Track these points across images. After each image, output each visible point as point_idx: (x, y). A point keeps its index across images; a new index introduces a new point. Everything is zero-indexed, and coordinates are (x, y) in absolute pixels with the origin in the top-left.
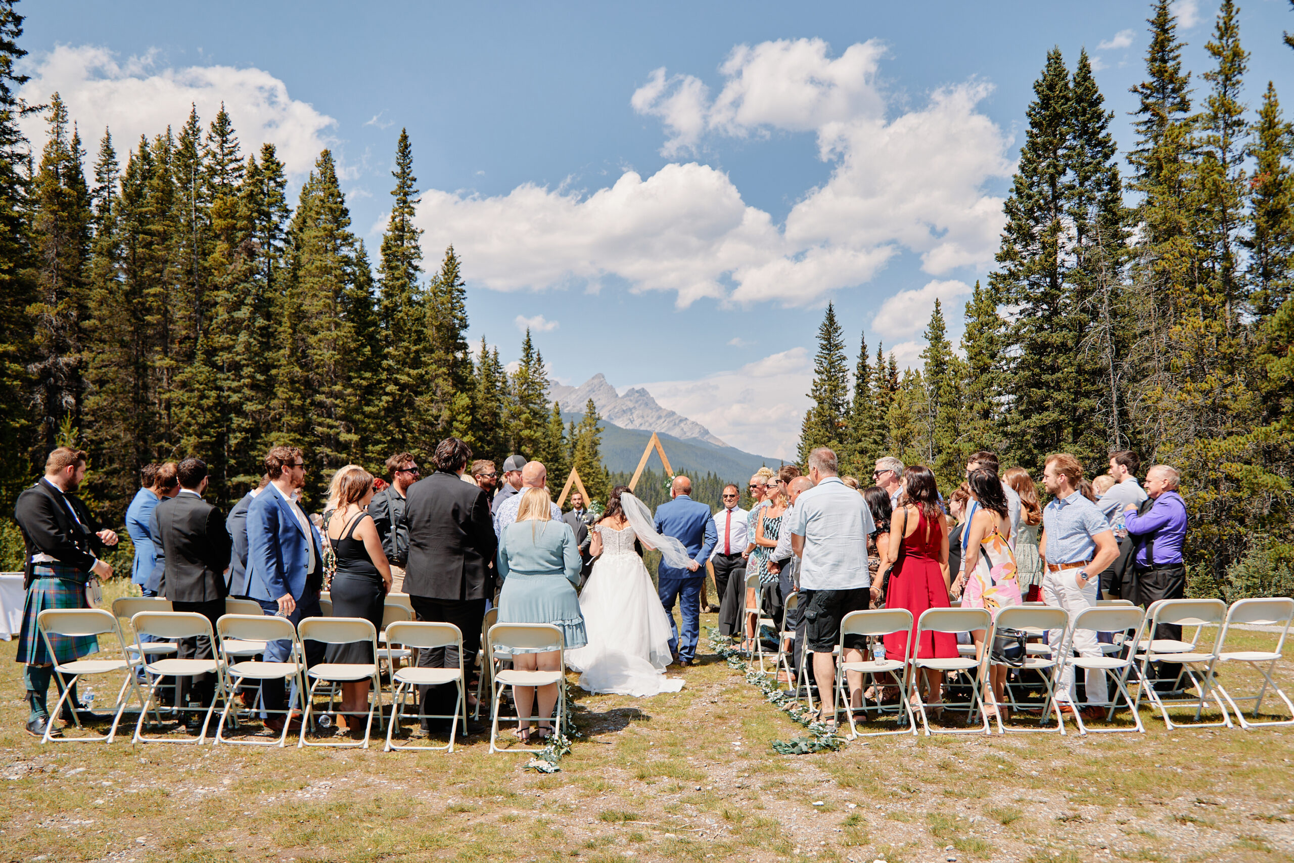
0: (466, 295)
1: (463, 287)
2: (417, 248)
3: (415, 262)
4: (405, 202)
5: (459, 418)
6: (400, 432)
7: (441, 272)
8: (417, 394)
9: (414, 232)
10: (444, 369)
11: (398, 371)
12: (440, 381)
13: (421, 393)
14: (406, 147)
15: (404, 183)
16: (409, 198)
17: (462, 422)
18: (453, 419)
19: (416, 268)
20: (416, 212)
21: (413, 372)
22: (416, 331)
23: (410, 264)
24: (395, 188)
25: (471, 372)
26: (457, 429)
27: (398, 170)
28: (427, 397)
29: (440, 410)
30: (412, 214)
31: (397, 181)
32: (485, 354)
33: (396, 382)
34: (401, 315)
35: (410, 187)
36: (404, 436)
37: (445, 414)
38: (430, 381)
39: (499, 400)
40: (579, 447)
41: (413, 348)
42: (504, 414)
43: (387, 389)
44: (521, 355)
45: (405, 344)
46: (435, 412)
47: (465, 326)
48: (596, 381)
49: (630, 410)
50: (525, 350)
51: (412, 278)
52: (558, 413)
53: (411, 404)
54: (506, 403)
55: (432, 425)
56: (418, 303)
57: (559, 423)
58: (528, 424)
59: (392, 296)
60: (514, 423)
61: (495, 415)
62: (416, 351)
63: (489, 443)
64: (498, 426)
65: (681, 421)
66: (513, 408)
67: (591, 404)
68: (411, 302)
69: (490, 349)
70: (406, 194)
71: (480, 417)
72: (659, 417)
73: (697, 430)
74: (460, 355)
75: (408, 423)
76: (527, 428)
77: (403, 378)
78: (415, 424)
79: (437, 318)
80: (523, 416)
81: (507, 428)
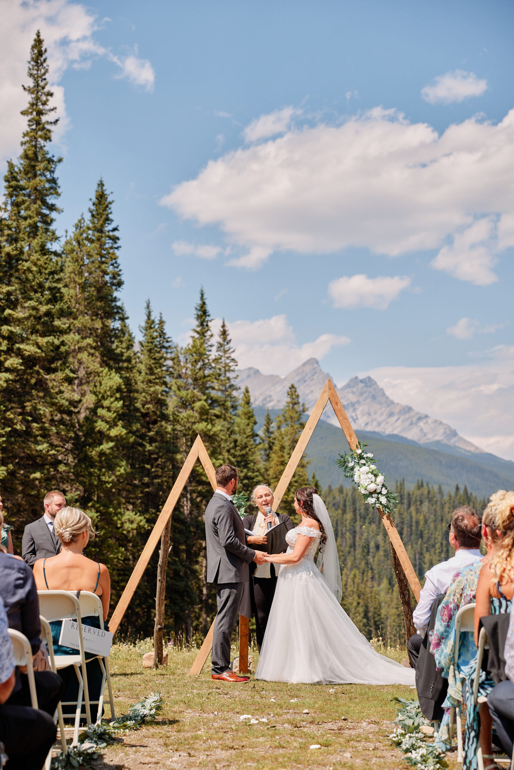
0: (119, 243)
1: (116, 233)
2: (53, 181)
3: (50, 200)
4: (38, 123)
5: (106, 403)
6: (24, 421)
7: (88, 217)
8: (50, 371)
9: (50, 161)
10: (90, 341)
11: (23, 340)
12: (84, 356)
13: (55, 370)
14: (40, 54)
15: (38, 99)
16: (44, 119)
17: (109, 409)
18: (98, 405)
19: (52, 208)
20: (53, 136)
21: (43, 341)
22: (50, 289)
23: (44, 203)
24: (26, 106)
25: (130, 346)
26: (103, 419)
27: (30, 83)
28: (60, 375)
29: (83, 395)
30: (47, 138)
31: (29, 98)
32: (150, 324)
33: (19, 353)
34: (27, 264)
35: (44, 103)
36: (28, 427)
37: (90, 400)
38: (67, 353)
39: (165, 383)
40: (276, 448)
41: (43, 309)
42: (172, 402)
43: (7, 364)
44: (195, 323)
45: (32, 303)
46: (76, 397)
47: (120, 284)
48: (308, 368)
49: (353, 404)
50: (199, 317)
51: (47, 222)
52: (248, 403)
53: (41, 385)
54: (174, 388)
55: (70, 413)
56: (55, 254)
57: (249, 416)
58: (204, 414)
59: (16, 240)
60: (184, 414)
61: (161, 403)
62: (48, 314)
63: (152, 440)
64: (164, 417)
65: (420, 419)
66: (183, 393)
67: (293, 391)
68: (44, 251)
69: (155, 316)
70: (40, 113)
71: (138, 405)
72: (391, 415)
73: (441, 431)
74: (117, 324)
75: (35, 409)
76: (202, 420)
77: (29, 349)
78: (44, 410)
79: (81, 273)
80: (198, 405)
81: (176, 421)
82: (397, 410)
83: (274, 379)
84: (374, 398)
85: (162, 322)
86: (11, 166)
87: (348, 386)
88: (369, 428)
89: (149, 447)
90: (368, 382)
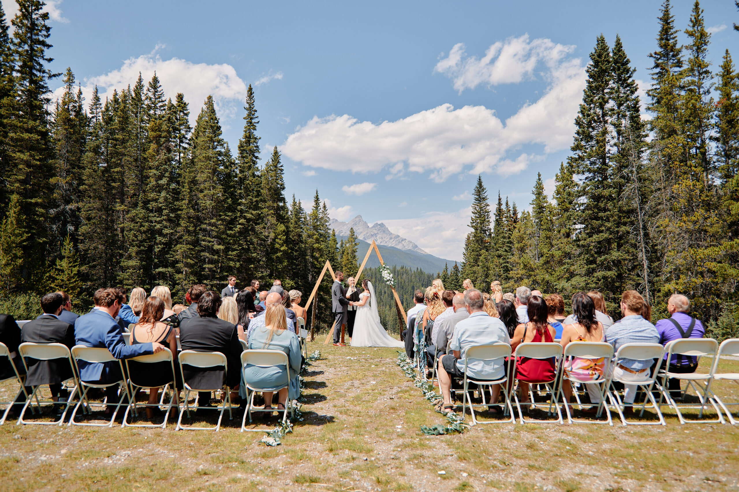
0: (284, 172)
1: (282, 168)
2: (257, 147)
3: (256, 154)
4: (251, 123)
5: (279, 237)
6: (247, 244)
7: (271, 160)
8: (257, 224)
9: (256, 138)
10: (272, 211)
11: (246, 212)
12: (269, 217)
13: (259, 224)
14: (251, 94)
15: (250, 113)
16: (253, 121)
17: (280, 239)
18: (276, 237)
19: (257, 158)
20: (257, 128)
21: (254, 212)
22: (256, 191)
23: (254, 155)
24: (245, 115)
25: (287, 213)
26: (278, 243)
27: (247, 106)
28: (261, 226)
29: (269, 233)
30: (255, 129)
31: (246, 112)
32: (295, 204)
33: (245, 218)
34: (248, 182)
35: (253, 115)
36: (249, 247)
37: (272, 235)
38: (264, 217)
39: (302, 228)
40: (345, 253)
41: (254, 199)
42: (304, 235)
43: (240, 222)
44: (313, 204)
45: (250, 197)
46: (266, 234)
47: (284, 188)
48: (357, 219)
49: (375, 234)
50: (315, 201)
51: (254, 163)
52: (334, 235)
53: (253, 230)
54: (305, 230)
55: (264, 241)
56: (258, 176)
57: (335, 241)
58: (317, 241)
59: (243, 172)
60: (310, 240)
61: (300, 236)
62: (256, 201)
63: (296, 251)
64: (302, 242)
65: (402, 240)
66: (309, 232)
67: (352, 231)
68: (254, 175)
69: (297, 201)
70: (251, 119)
71: (291, 237)
72: (391, 238)
73: (411, 245)
74: (281, 204)
75: (251, 239)
76: (316, 243)
77: (249, 216)
78: (255, 240)
79: (268, 184)
80: (315, 237)
81: (306, 243)
82: (393, 237)
83: (343, 224)
84: (384, 231)
85: (300, 203)
86: (241, 141)
87: (374, 227)
88: (382, 244)
89: (295, 254)
90: (382, 225)
